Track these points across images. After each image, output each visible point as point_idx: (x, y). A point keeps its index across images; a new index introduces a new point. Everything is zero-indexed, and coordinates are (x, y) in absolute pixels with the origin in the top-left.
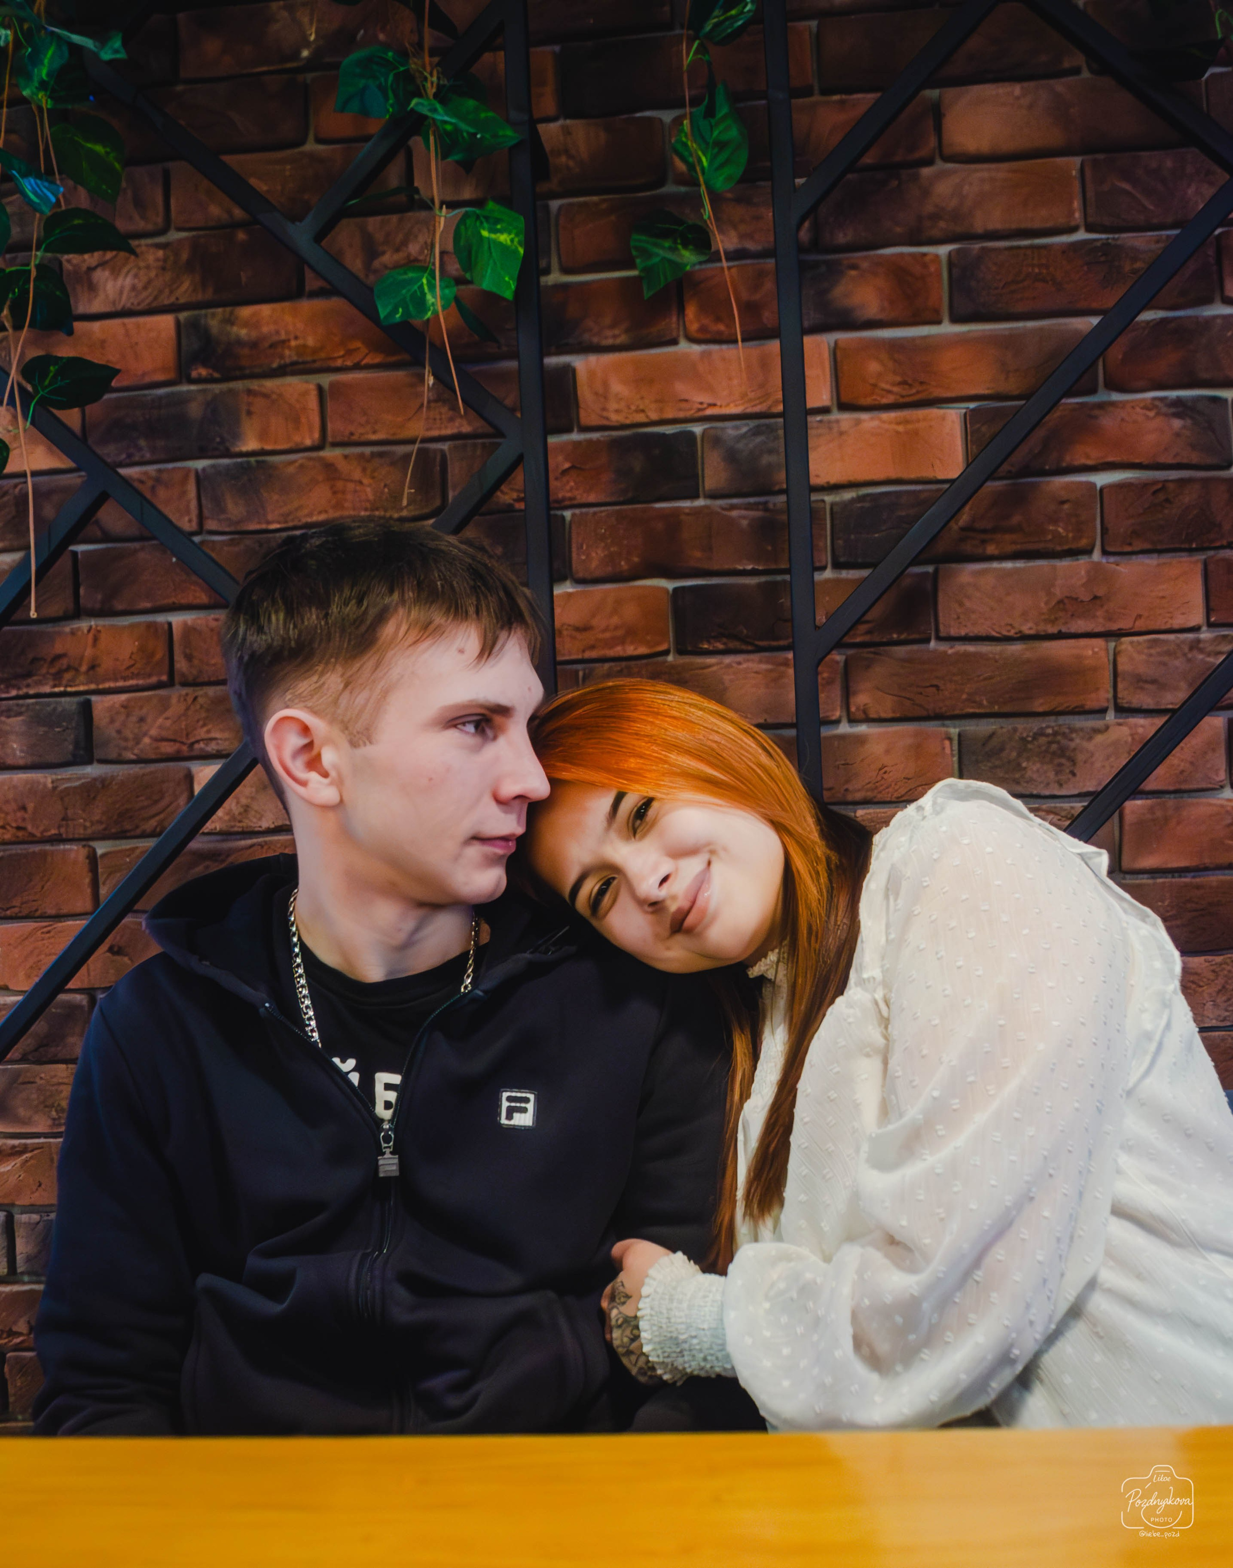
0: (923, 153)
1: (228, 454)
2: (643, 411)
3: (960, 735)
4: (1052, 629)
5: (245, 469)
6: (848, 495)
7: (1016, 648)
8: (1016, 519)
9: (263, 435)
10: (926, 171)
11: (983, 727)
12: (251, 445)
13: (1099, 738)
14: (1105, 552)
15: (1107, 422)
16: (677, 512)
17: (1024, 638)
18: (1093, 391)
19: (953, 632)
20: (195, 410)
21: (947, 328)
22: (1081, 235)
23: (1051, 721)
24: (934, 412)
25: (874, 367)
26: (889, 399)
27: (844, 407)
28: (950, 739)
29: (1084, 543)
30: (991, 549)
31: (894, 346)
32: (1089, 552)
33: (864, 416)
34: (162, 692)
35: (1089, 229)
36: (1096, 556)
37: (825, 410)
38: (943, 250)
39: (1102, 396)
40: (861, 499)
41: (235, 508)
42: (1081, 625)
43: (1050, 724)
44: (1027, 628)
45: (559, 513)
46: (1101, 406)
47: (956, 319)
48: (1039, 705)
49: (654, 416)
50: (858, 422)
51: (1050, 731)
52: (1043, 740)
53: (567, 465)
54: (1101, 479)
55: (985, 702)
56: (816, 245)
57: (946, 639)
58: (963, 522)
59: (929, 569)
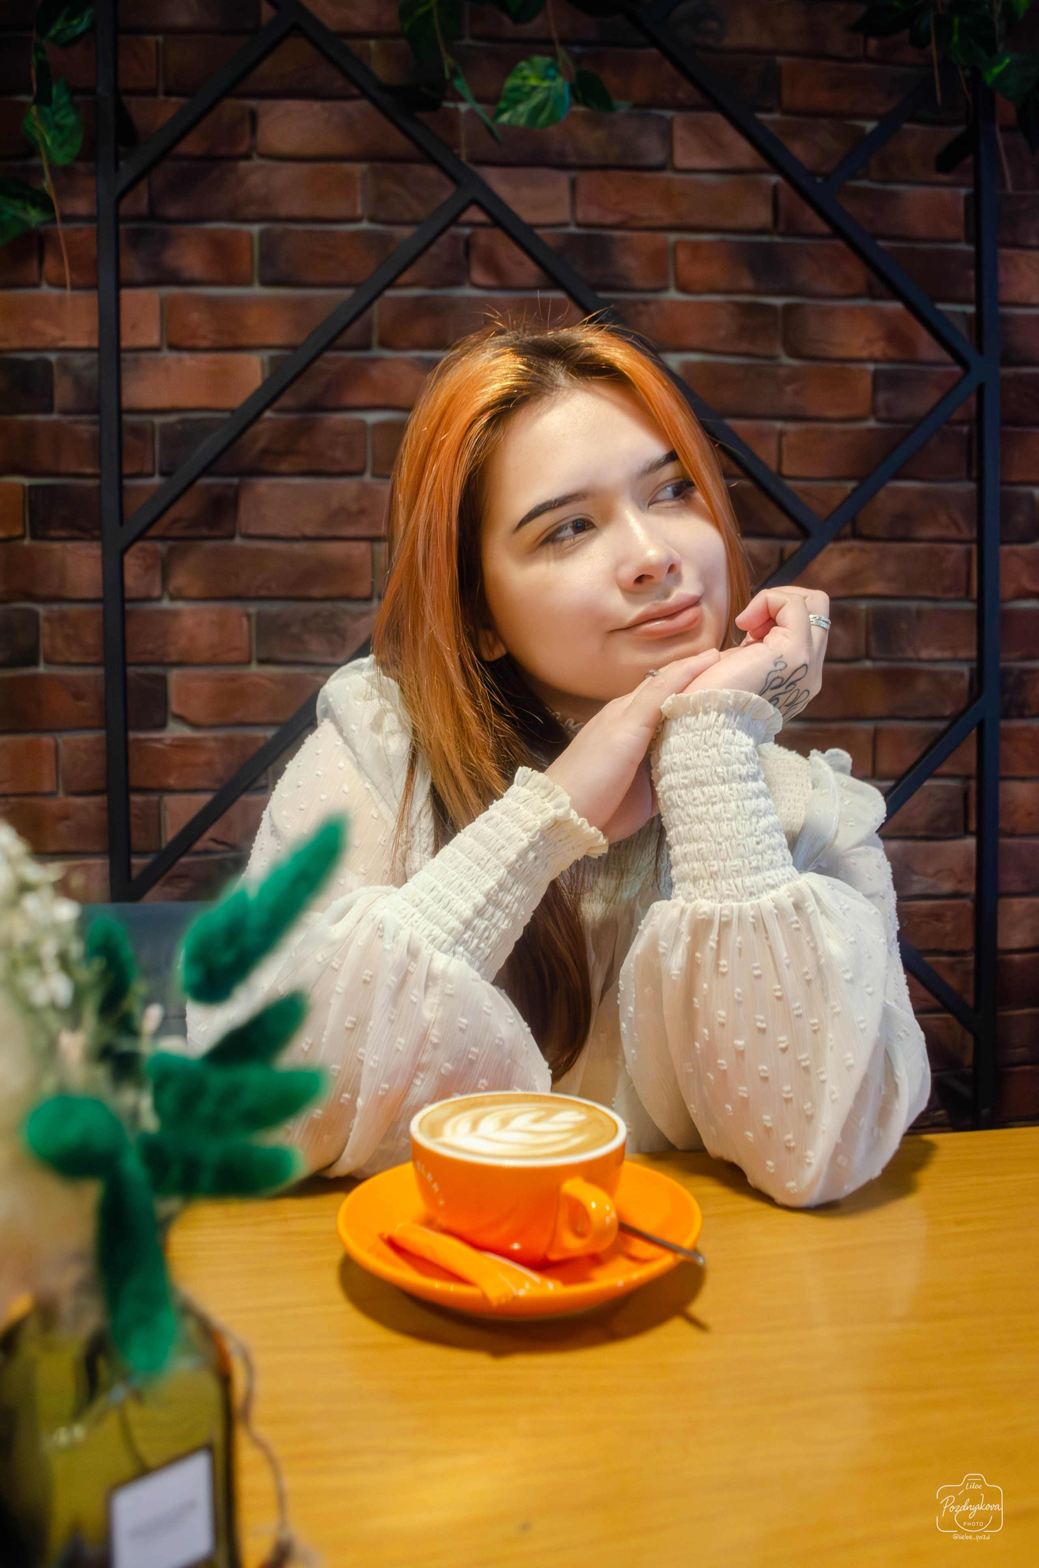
0: (242, 149)
3: (259, 615)
4: (328, 534)
6: (175, 419)
7: (299, 548)
8: (303, 445)
10: (242, 164)
11: (274, 608)
13: (366, 620)
14: (375, 475)
15: (376, 373)
16: (32, 424)
17: (305, 538)
18: (367, 347)
19: (252, 531)
21: (257, 291)
22: (365, 225)
23: (328, 606)
24: (243, 356)
25: (195, 317)
26: (205, 343)
27: (173, 347)
28: (248, 616)
29: (355, 466)
30: (284, 467)
31: (212, 302)
32: (360, 473)
33: (186, 356)
35: (373, 220)
36: (367, 478)
37: (156, 349)
38: (255, 229)
39: (377, 352)
40: (182, 422)
42: (351, 531)
43: (325, 607)
44: (309, 531)
46: (374, 360)
47: (265, 283)
48: (316, 592)
49: (14, 344)
50: (180, 361)
51: (325, 613)
52: (320, 620)
54: (372, 418)
55: (274, 589)
56: (153, 216)
57: (247, 537)
58: (261, 444)
59: (235, 481)
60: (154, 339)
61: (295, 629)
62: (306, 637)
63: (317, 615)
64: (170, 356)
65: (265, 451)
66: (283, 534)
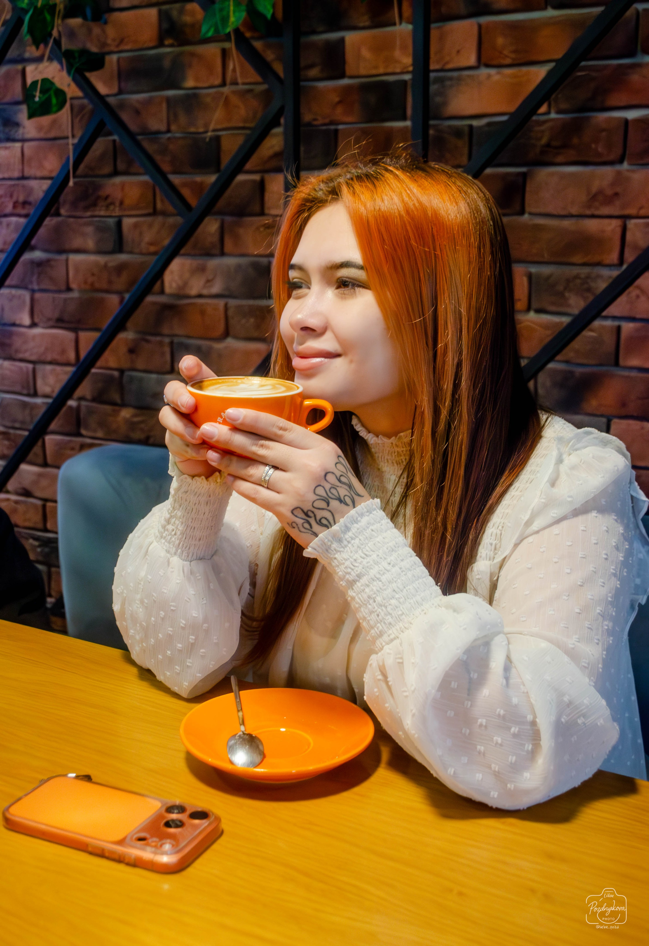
1: (180, 88)
2: (376, 67)
4: (588, 212)
5: (188, 96)
6: (484, 121)
7: (566, 223)
8: (575, 141)
9: (197, 79)
11: (546, 270)
12: (190, 83)
14: (632, 163)
15: (635, 77)
16: (391, 129)
17: (571, 216)
18: (633, 54)
19: (534, 210)
20: (167, 63)
21: (550, 13)
24: (532, 70)
25: (501, 41)
26: (507, 61)
29: (614, 157)
30: (560, 159)
31: (514, 26)
32: (620, 161)
33: (494, 71)
34: (149, 219)
36: (625, 166)
39: (640, 58)
40: (489, 124)
41: (183, 119)
42: (606, 210)
43: (585, 271)
44: (574, 210)
45: (333, 127)
46: (636, 66)
47: (553, 7)
48: (578, 259)
49: (381, 71)
51: (583, 276)
52: (578, 281)
53: (337, 99)
54: (629, 115)
55: (546, 255)
57: (530, 214)
58: (544, 141)
59: (523, 169)
60: (472, 60)
61: (560, 288)
62: (567, 294)
63: (577, 277)
64: (484, 71)
65: (548, 145)
66: (555, 213)
